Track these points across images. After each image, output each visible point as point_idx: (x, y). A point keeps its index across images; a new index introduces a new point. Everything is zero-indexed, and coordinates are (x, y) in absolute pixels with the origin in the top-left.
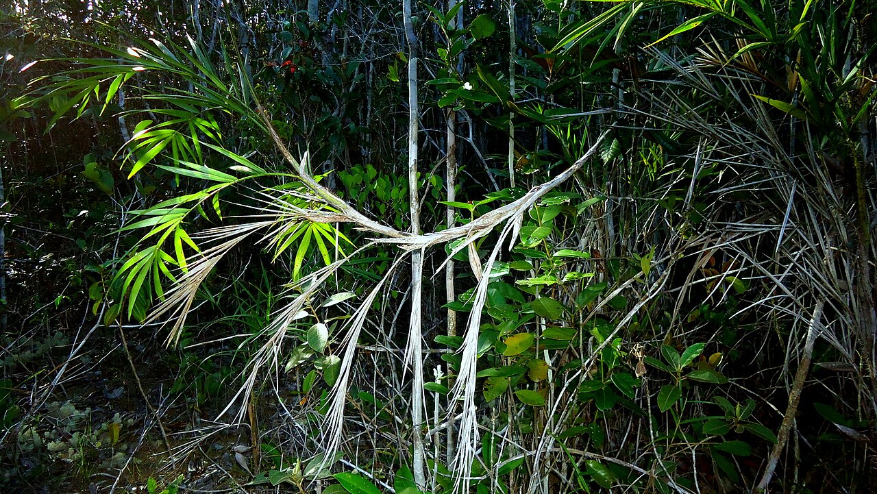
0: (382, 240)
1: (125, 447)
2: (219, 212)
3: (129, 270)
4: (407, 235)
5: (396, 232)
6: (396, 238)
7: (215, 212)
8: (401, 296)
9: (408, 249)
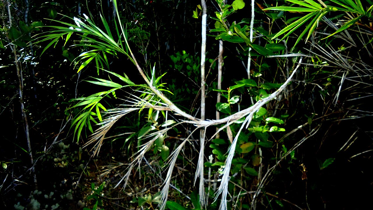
0: (187, 122)
1: (83, 161)
2: (115, 96)
3: (79, 121)
4: (198, 120)
5: (193, 118)
6: (193, 121)
7: (113, 96)
8: (196, 111)
9: (199, 127)
